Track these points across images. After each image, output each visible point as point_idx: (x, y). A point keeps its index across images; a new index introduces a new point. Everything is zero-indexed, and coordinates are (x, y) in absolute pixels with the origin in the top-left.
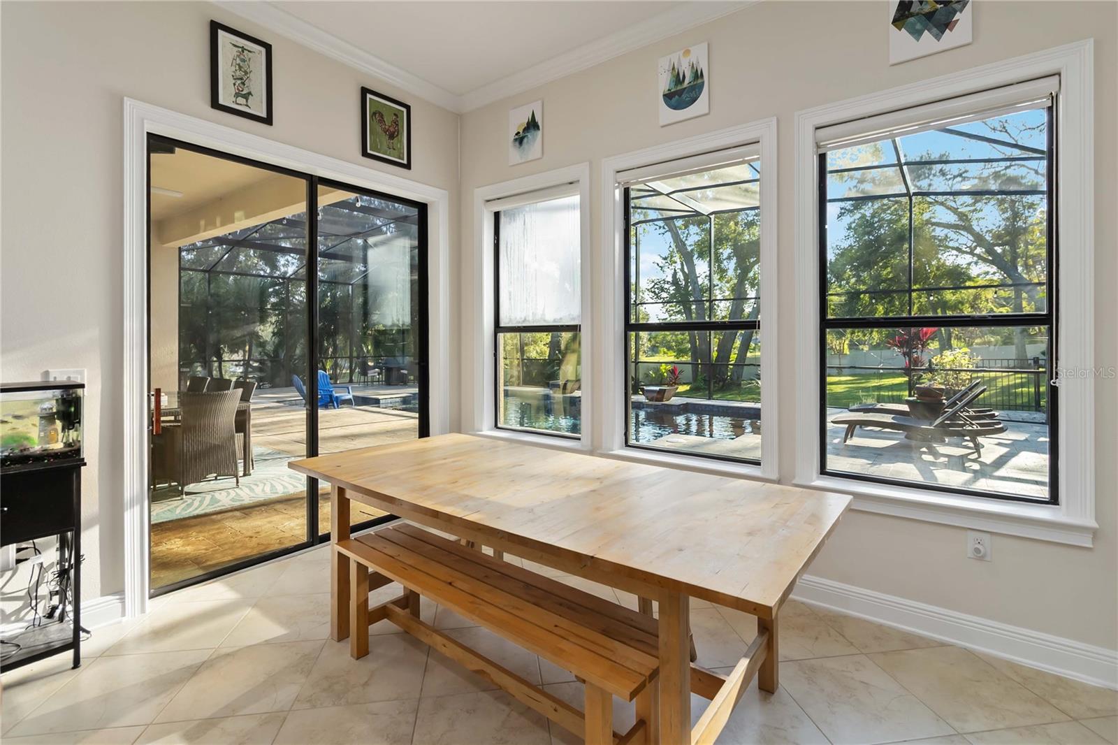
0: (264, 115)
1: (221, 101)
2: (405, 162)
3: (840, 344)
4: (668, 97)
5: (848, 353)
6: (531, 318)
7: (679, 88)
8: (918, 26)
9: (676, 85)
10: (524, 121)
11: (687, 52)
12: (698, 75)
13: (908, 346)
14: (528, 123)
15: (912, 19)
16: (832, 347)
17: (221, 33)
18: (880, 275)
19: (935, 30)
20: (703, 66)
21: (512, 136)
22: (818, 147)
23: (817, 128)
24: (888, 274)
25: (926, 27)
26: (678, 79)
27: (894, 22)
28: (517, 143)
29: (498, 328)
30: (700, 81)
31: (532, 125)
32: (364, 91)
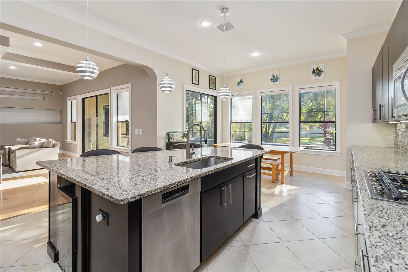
0: (198, 84)
1: (194, 83)
2: (215, 89)
3: (306, 127)
4: (272, 80)
5: (309, 130)
6: (239, 120)
7: (274, 78)
8: (316, 75)
9: (273, 78)
10: (240, 80)
11: (275, 72)
12: (277, 77)
13: (324, 128)
14: (240, 81)
15: (315, 73)
16: (303, 128)
17: (194, 70)
18: (319, 103)
19: (318, 76)
20: (278, 75)
21: (237, 83)
22: (299, 92)
23: (299, 89)
24: (322, 103)
25: (317, 75)
26: (274, 77)
27: (312, 73)
28: (238, 85)
29: (231, 123)
30: (278, 78)
31: (241, 81)
32: (210, 76)
